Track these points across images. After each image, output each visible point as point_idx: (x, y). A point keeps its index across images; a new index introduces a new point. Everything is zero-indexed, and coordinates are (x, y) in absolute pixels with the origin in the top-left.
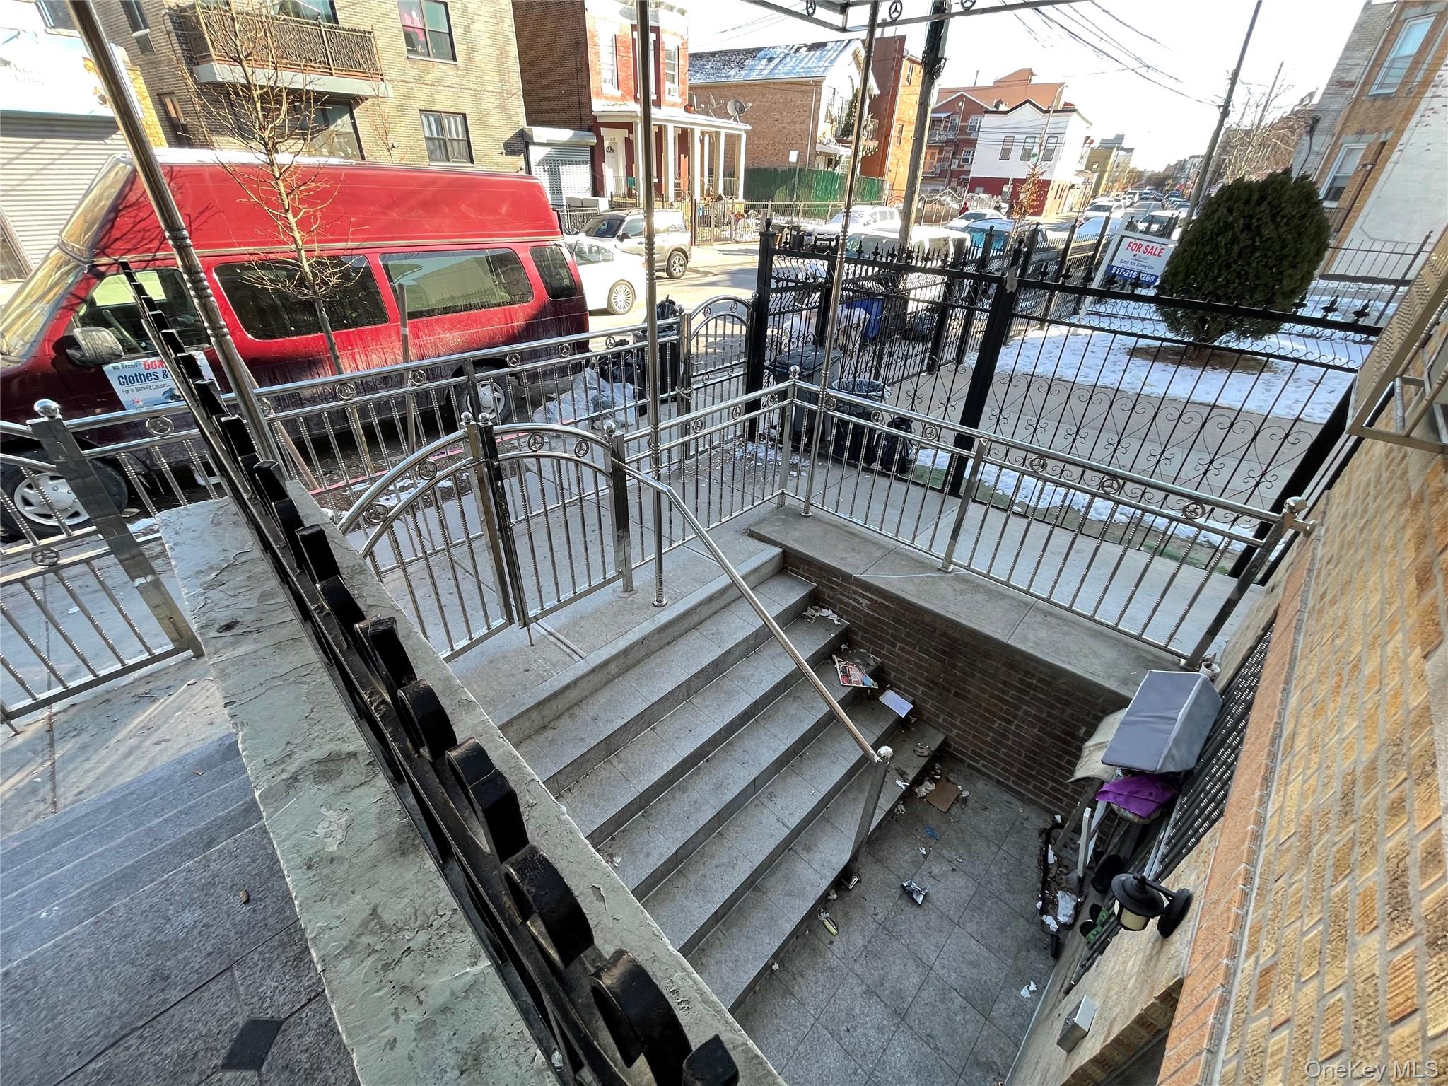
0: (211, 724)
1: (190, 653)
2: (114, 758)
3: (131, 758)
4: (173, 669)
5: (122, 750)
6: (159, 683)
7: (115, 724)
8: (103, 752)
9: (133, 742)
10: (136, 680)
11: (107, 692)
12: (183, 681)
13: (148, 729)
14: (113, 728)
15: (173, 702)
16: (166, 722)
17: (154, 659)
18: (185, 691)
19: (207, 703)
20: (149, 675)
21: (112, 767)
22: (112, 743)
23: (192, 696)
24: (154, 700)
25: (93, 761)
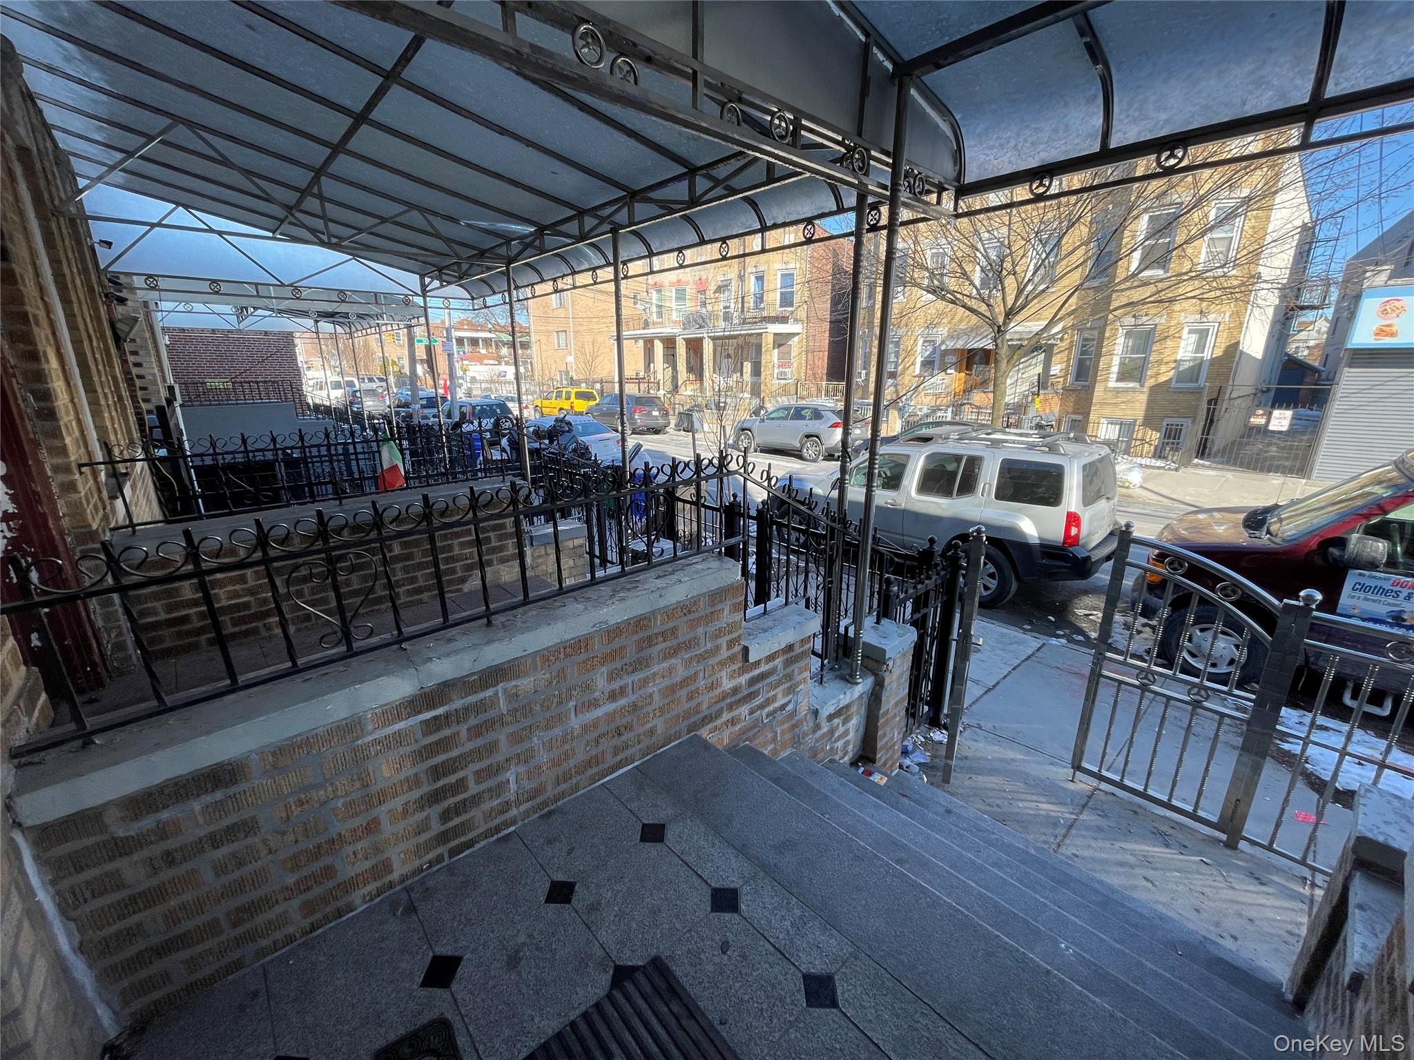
0: (1197, 911)
1: (1224, 837)
2: (1112, 857)
3: (1121, 869)
4: (1198, 835)
5: (1119, 857)
6: (1180, 836)
7: (1128, 834)
8: (1107, 844)
9: (1131, 859)
10: (1165, 817)
11: (1140, 806)
12: (1200, 853)
13: (1147, 862)
14: (1125, 835)
15: (1180, 860)
16: (1163, 869)
17: (1193, 816)
18: (1195, 862)
19: (1206, 890)
20: (1177, 823)
21: (1105, 861)
22: (1118, 845)
23: (1199, 873)
24: (1167, 846)
25: (1100, 844)
